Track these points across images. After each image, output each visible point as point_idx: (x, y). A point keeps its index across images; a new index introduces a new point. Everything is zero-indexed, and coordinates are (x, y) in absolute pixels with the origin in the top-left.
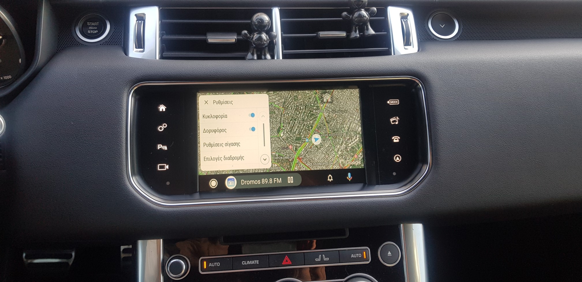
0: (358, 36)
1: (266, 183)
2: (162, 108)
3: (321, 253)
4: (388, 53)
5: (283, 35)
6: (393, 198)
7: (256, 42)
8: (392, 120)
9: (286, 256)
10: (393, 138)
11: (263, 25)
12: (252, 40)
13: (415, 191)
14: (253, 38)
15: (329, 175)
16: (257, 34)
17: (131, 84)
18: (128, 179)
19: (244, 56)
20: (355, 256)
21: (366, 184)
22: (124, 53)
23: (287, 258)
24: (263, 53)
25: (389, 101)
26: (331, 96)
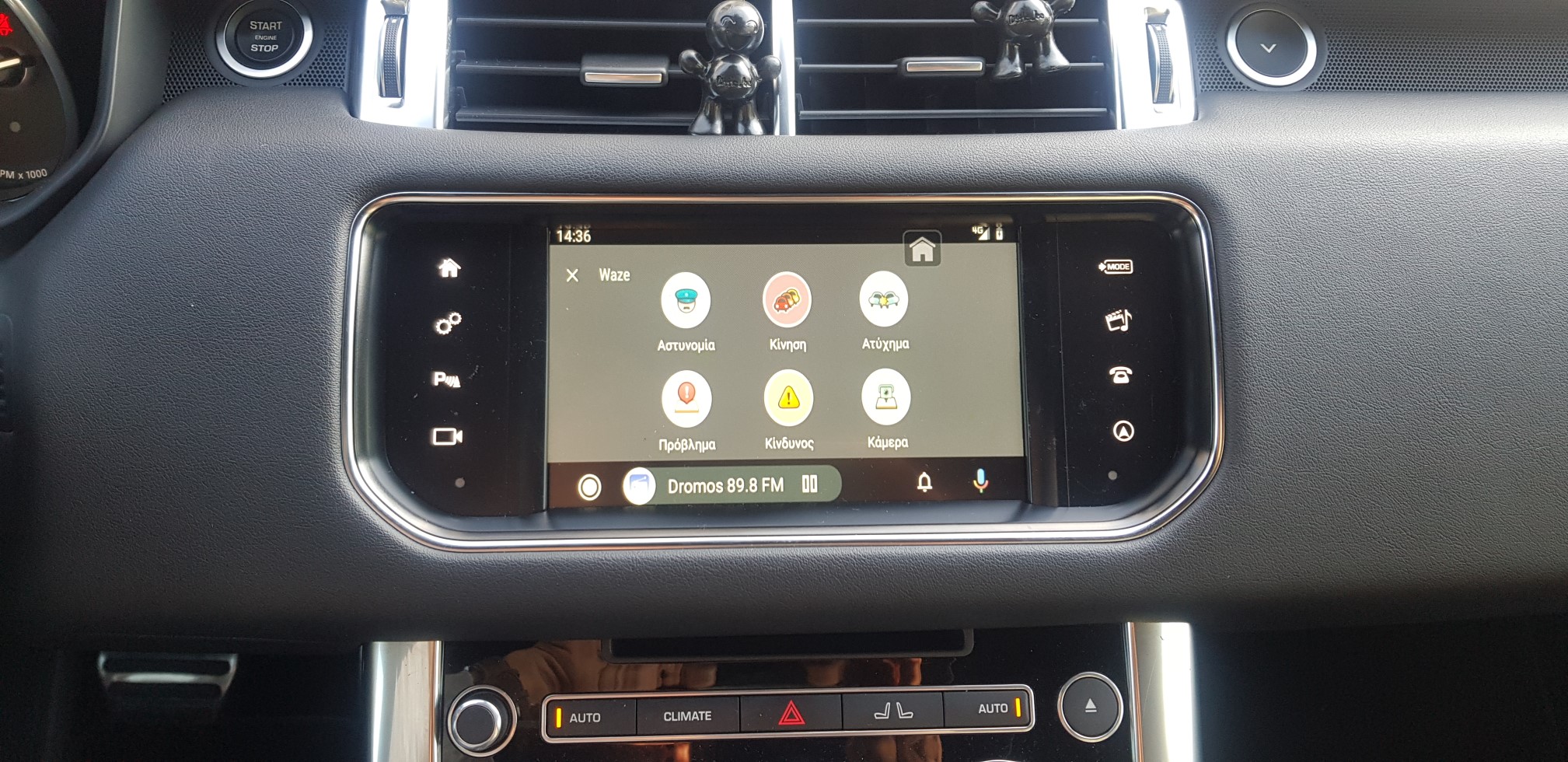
0: (1019, 70)
1: (740, 491)
2: (449, 268)
3: (893, 697)
4: (1105, 123)
5: (802, 66)
6: (1105, 546)
7: (721, 83)
8: (1111, 320)
9: (791, 702)
10: (1112, 371)
11: (742, 33)
12: (708, 77)
13: (1171, 527)
14: (711, 72)
15: (921, 473)
16: (723, 60)
17: (359, 196)
18: (345, 468)
19: (685, 124)
20: (990, 710)
21: (1030, 502)
22: (345, 111)
23: (791, 708)
24: (741, 117)
25: (1105, 262)
26: (934, 245)
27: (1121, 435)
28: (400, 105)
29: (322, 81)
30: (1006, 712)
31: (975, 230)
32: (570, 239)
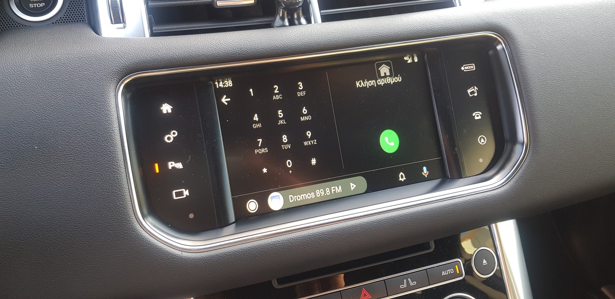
1: (322, 195)
2: (166, 108)
3: (406, 276)
4: (452, 3)
8: (470, 91)
9: (364, 289)
10: (474, 115)
13: (514, 180)
15: (400, 173)
17: (117, 77)
18: (137, 220)
19: (270, 23)
20: (447, 273)
21: (449, 178)
22: (94, 33)
23: (364, 292)
24: (296, 16)
25: (464, 66)
26: (389, 68)
27: (481, 142)
28: (124, 27)
29: (73, 19)
30: (453, 272)
31: (405, 58)
32: (222, 86)
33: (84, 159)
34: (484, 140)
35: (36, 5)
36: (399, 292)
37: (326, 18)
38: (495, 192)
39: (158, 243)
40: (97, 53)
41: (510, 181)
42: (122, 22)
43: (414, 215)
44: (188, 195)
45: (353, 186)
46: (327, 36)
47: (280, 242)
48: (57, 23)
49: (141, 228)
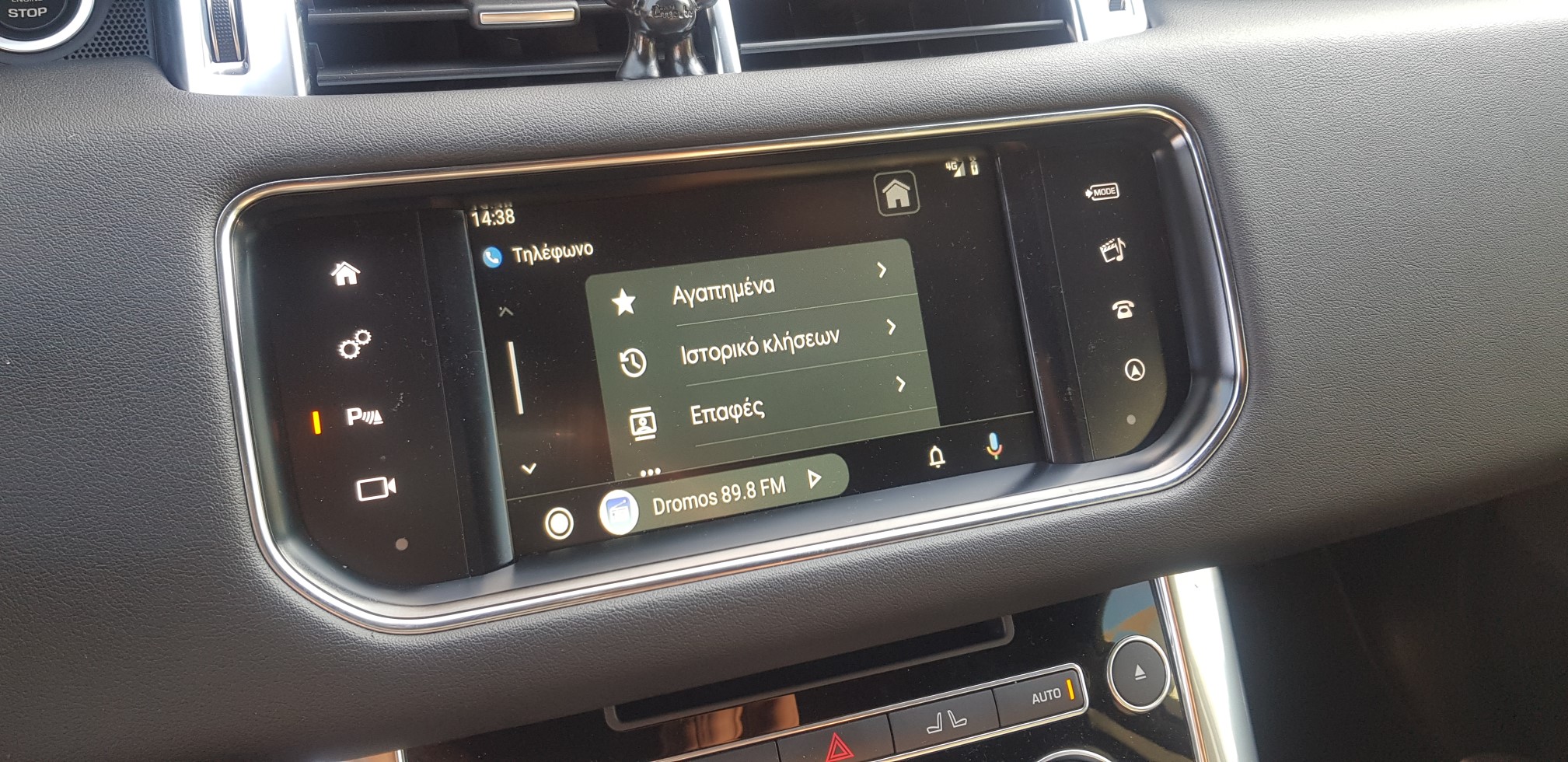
1: (736, 499)
3: (943, 705)
6: (1150, 498)
9: (837, 733)
15: (932, 448)
17: (220, 192)
18: (260, 551)
19: (614, 70)
20: (1044, 698)
21: (1051, 462)
22: (168, 83)
23: (836, 742)
24: (677, 55)
25: (1091, 188)
26: (909, 188)
27: (1133, 375)
28: (245, 71)
29: (118, 49)
30: (1059, 696)
31: (949, 166)
32: (489, 222)
33: (129, 394)
34: (1140, 370)
35: (25, 12)
36: (923, 743)
37: (751, 62)
38: (1162, 497)
39: (313, 608)
40: (172, 132)
41: (1199, 470)
42: (240, 58)
43: (960, 550)
44: (395, 491)
45: (814, 478)
46: (752, 103)
47: (622, 610)
48: (77, 58)
49: (270, 570)
